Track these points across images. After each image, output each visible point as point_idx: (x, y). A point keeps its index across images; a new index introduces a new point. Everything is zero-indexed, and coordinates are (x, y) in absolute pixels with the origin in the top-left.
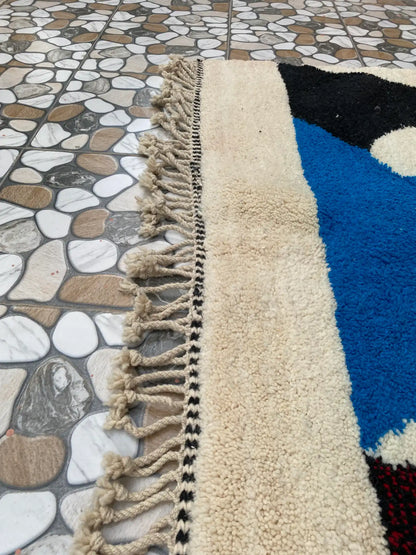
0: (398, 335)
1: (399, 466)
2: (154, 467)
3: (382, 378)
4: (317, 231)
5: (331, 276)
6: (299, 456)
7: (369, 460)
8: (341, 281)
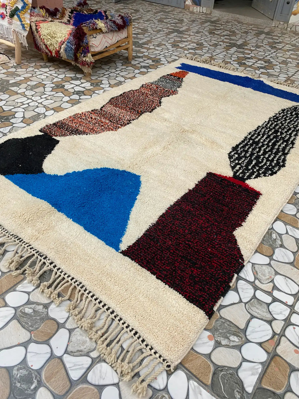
0: (103, 222)
1: (127, 248)
2: (79, 299)
3: (109, 235)
4: (57, 211)
5: (73, 220)
6: (107, 265)
7: (121, 253)
8: (77, 220)
